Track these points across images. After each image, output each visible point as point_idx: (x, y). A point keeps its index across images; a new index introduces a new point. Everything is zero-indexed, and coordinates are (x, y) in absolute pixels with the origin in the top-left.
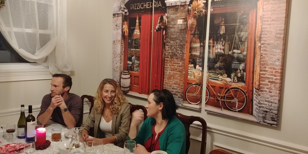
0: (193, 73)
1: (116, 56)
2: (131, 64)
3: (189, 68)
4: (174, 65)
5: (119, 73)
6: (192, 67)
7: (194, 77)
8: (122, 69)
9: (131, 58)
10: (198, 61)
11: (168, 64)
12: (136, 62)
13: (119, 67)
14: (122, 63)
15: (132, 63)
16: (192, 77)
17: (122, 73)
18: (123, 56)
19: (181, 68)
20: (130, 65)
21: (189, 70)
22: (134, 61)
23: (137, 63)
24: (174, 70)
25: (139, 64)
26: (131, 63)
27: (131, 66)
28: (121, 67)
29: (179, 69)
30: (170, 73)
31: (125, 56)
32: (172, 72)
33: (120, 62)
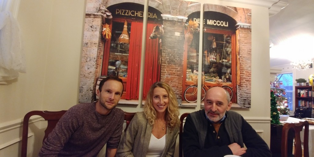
0: (191, 76)
1: (88, 60)
2: (114, 70)
3: (187, 73)
4: (172, 69)
5: (93, 80)
6: (190, 71)
7: (192, 80)
8: (99, 74)
9: (115, 62)
10: (195, 67)
11: (165, 69)
12: (122, 66)
13: (93, 72)
14: (99, 68)
15: (116, 68)
16: (190, 80)
17: (99, 79)
18: (101, 61)
19: (179, 72)
20: (112, 70)
21: (187, 74)
22: (120, 66)
23: (123, 68)
24: (172, 75)
25: (127, 69)
26: (114, 68)
27: (114, 71)
28: (96, 72)
29: (177, 73)
30: (167, 77)
31: (104, 60)
32: (170, 77)
33: (95, 66)
